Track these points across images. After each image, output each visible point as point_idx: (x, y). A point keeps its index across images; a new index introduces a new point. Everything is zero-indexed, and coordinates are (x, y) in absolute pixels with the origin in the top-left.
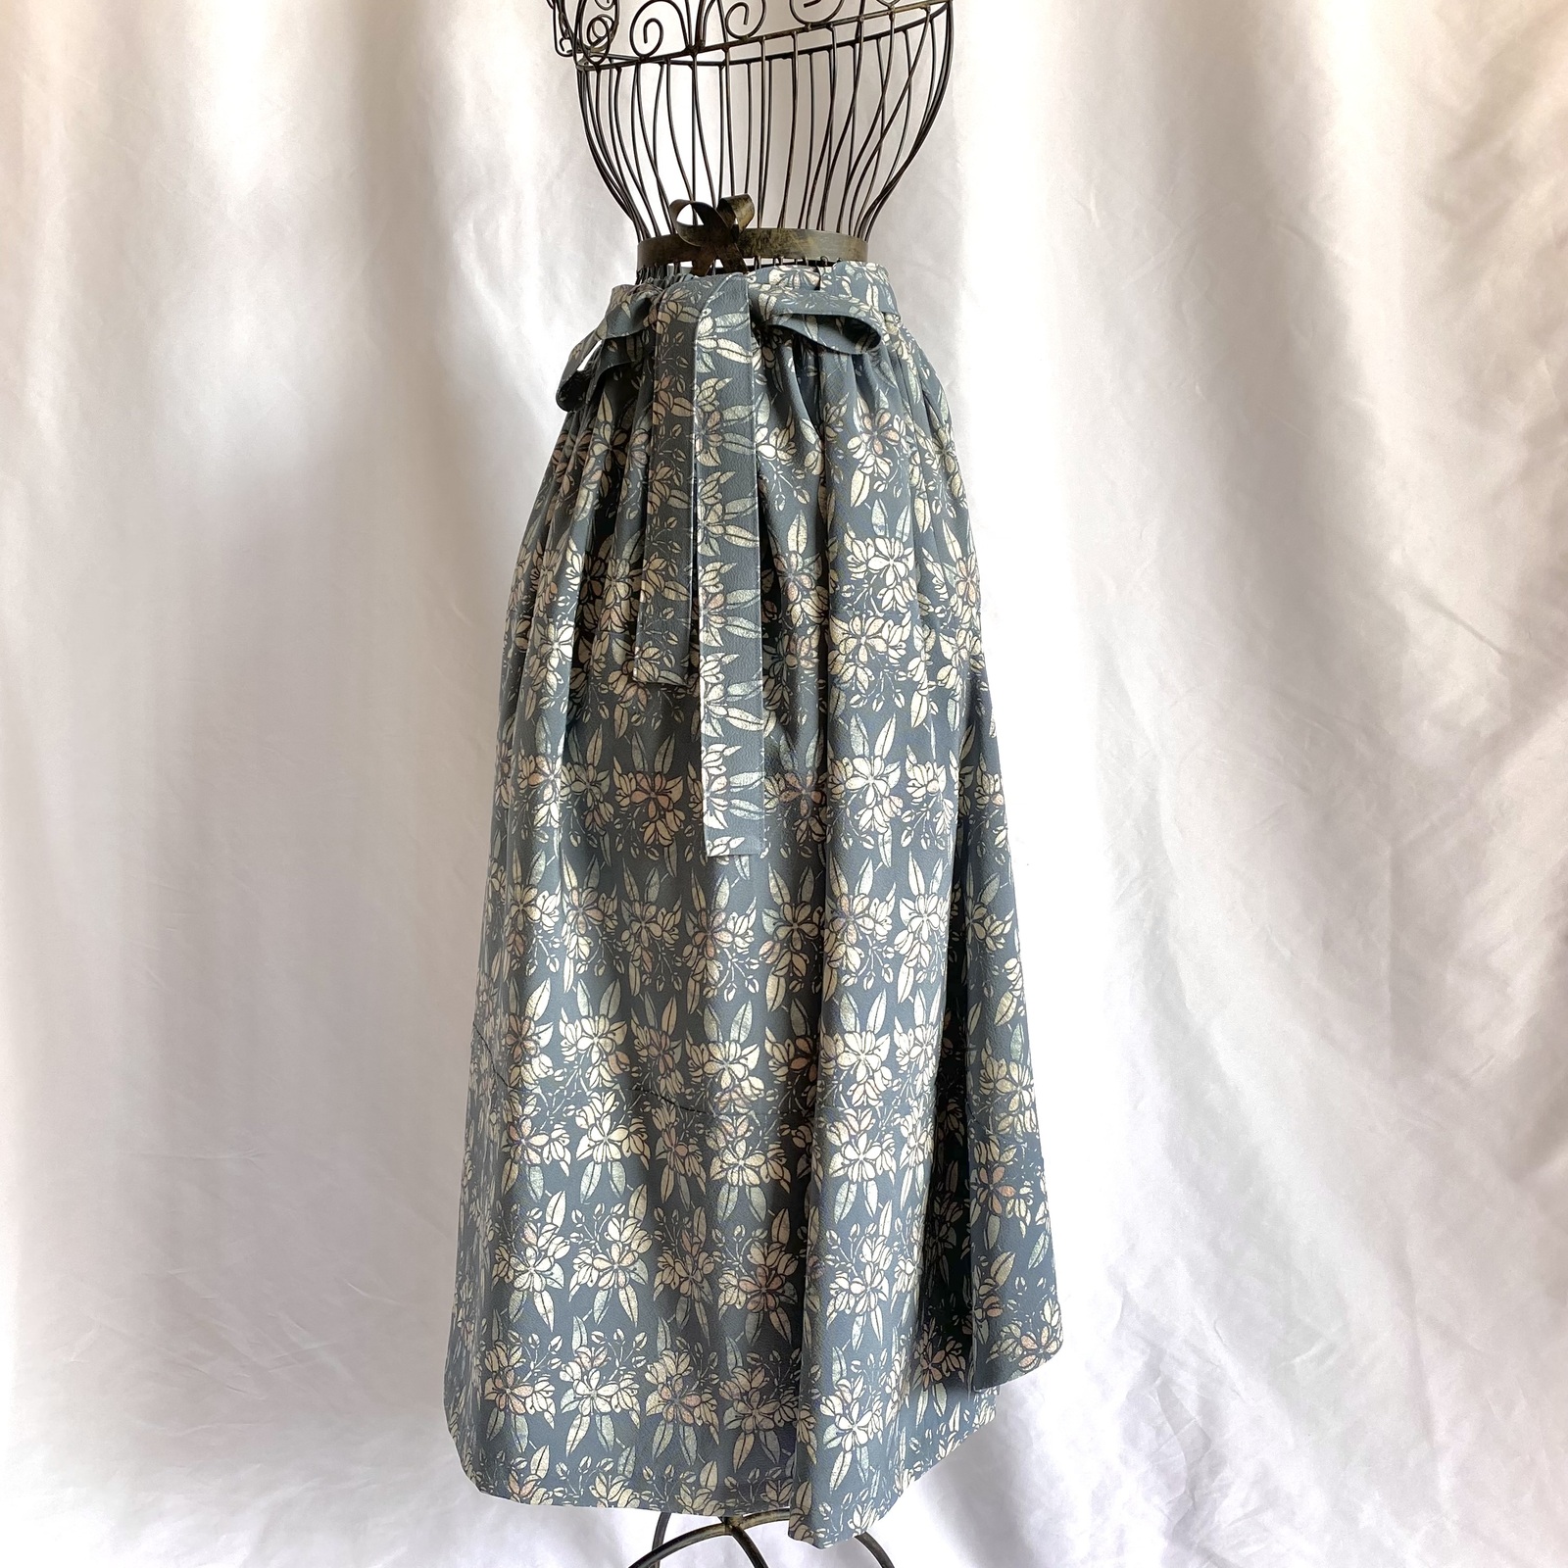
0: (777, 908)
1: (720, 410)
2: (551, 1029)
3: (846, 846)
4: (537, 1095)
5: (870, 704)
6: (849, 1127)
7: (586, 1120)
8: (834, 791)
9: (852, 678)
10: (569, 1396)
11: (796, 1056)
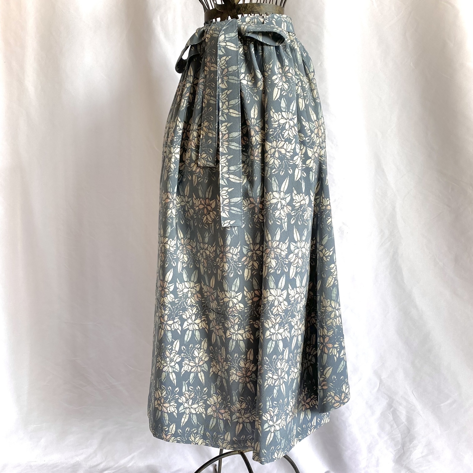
0: (248, 245)
1: (227, 68)
2: (174, 285)
3: (270, 223)
4: (169, 307)
5: (279, 172)
6: (272, 322)
7: (186, 316)
8: (266, 204)
9: (273, 163)
10: (182, 408)
11: (255, 297)
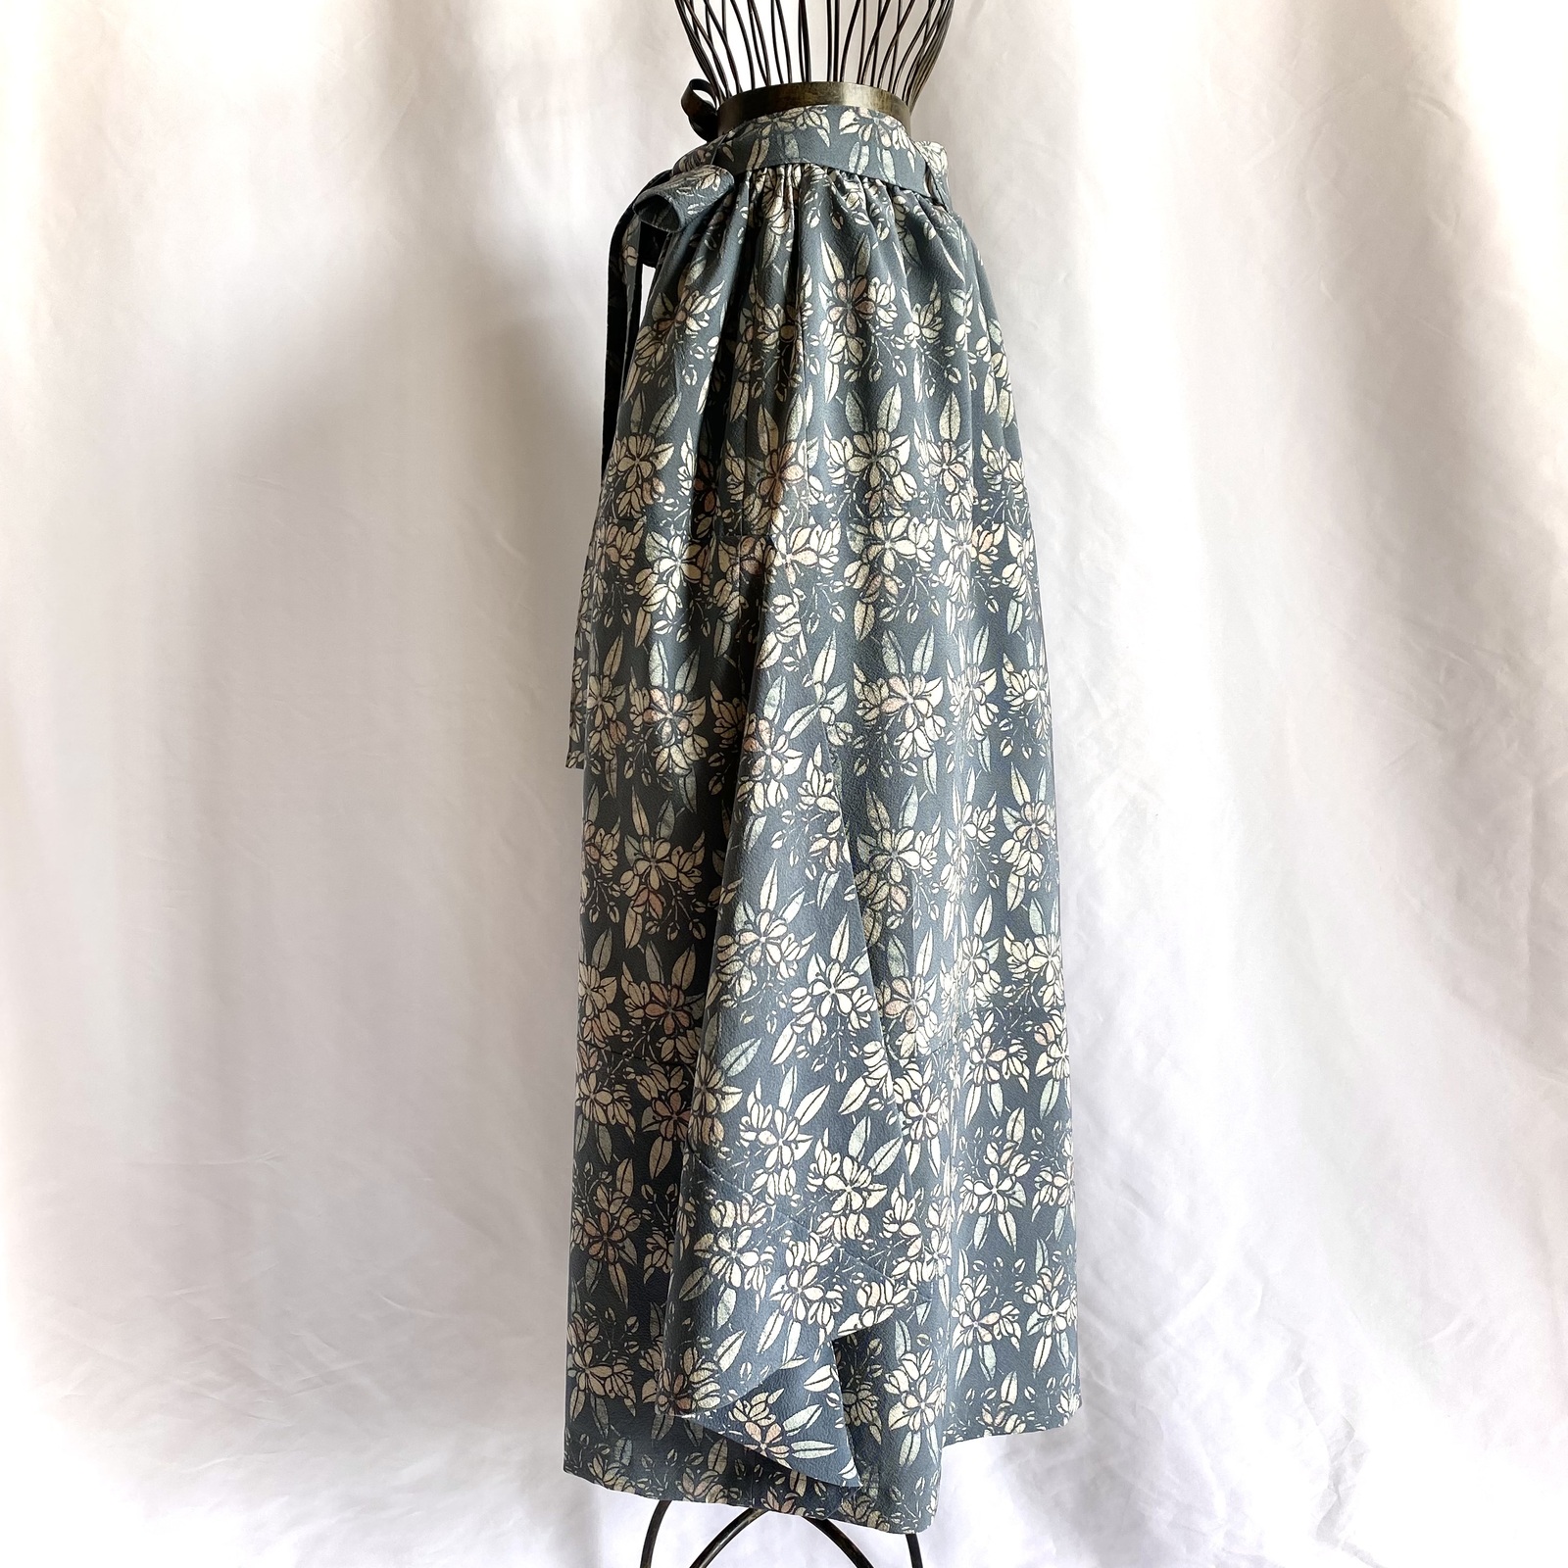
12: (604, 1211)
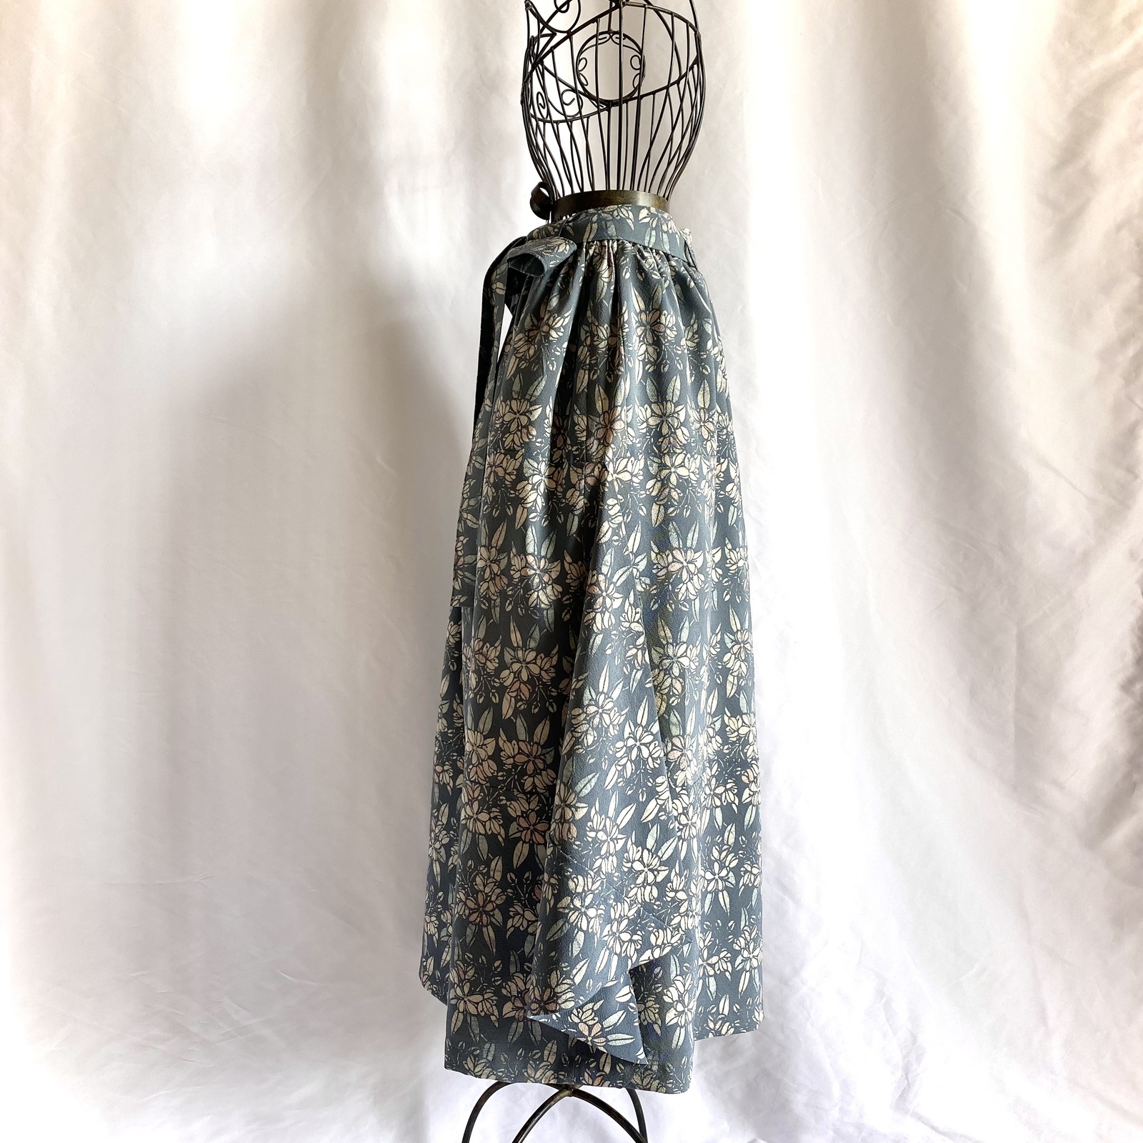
12: (481, 891)
